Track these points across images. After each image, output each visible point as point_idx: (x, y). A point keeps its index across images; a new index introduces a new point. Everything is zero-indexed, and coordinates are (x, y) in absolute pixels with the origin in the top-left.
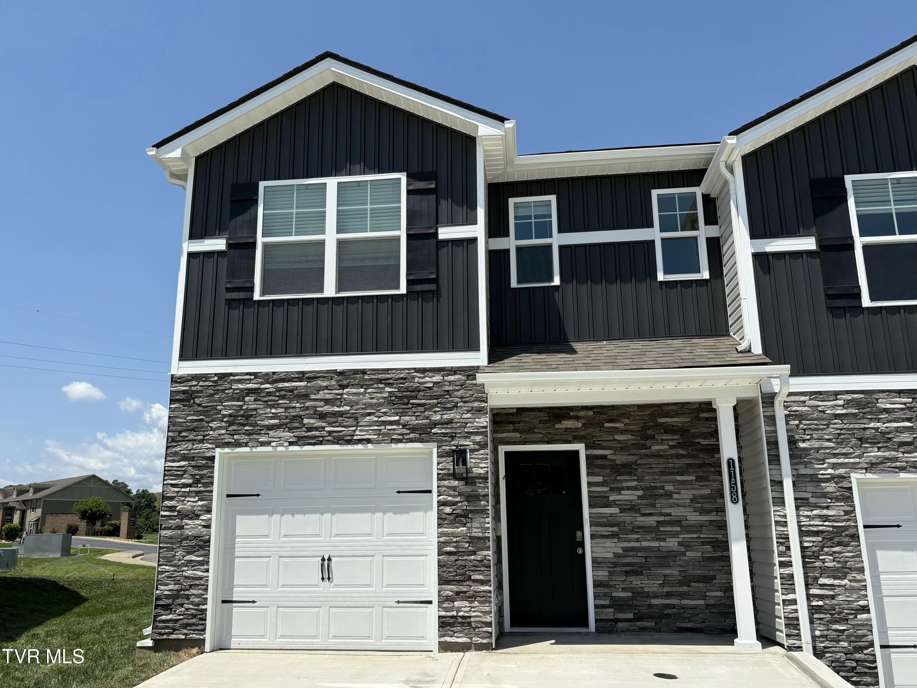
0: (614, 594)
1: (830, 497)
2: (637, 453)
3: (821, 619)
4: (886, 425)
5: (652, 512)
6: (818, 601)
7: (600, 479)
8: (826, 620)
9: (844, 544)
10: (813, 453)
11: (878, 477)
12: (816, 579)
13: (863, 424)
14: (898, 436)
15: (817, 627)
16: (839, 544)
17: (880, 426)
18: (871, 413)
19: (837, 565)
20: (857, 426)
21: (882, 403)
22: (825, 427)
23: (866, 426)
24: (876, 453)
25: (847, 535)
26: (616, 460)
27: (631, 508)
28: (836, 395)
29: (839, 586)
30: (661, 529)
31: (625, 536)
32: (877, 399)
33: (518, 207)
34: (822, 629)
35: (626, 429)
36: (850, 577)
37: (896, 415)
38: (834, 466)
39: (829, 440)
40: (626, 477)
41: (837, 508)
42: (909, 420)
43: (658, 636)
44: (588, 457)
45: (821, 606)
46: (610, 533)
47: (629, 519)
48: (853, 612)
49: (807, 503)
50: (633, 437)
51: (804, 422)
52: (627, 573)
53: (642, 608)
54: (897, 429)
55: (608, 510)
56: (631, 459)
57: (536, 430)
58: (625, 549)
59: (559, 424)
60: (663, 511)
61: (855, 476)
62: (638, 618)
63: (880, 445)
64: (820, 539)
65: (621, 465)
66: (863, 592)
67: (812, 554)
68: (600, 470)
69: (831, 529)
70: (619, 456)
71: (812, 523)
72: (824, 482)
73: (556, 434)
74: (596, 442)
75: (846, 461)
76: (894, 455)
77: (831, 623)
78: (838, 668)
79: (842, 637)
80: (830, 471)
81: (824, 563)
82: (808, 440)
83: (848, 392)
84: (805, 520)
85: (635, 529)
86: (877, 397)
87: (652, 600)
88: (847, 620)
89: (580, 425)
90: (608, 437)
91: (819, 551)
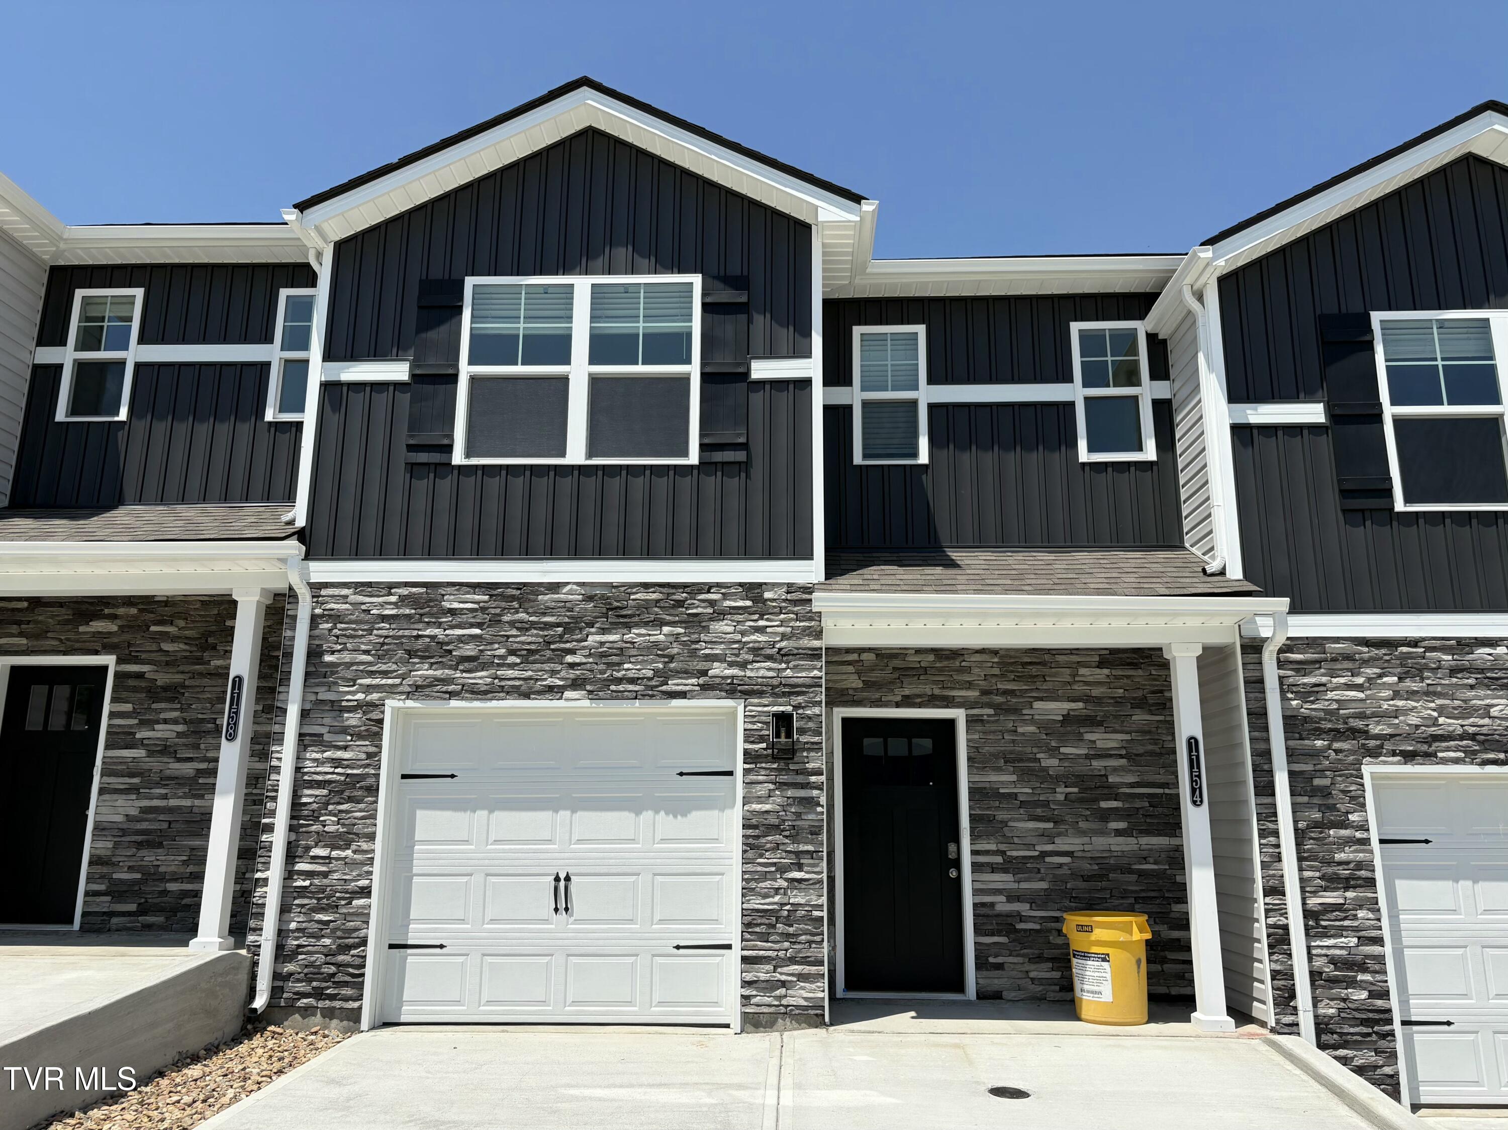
0: (115, 876)
1: (352, 732)
2: (187, 670)
3: (303, 906)
4: (447, 632)
5: (191, 756)
6: (304, 880)
7: (128, 707)
8: (308, 907)
9: (357, 800)
10: (343, 673)
11: (421, 705)
12: (308, 848)
13: (416, 629)
14: (460, 648)
15: (295, 917)
16: (350, 800)
17: (438, 633)
18: (430, 614)
19: (341, 830)
20: (407, 633)
21: (448, 601)
22: (365, 633)
23: (420, 633)
24: (425, 672)
25: (361, 788)
26: (156, 680)
27: (164, 750)
28: (391, 588)
29: (337, 859)
30: (200, 781)
31: (147, 791)
32: (443, 595)
33: (88, 304)
34: (302, 920)
35: (180, 635)
36: (353, 847)
37: (463, 618)
38: (369, 689)
39: (367, 652)
40: (163, 705)
41: (358, 749)
42: (479, 625)
43: (165, 936)
44: (117, 675)
45: (305, 887)
46: (127, 787)
47: (159, 766)
48: (348, 895)
49: (320, 741)
50: (187, 647)
51: (339, 626)
52: (140, 845)
53: (150, 896)
54: (461, 639)
55: (129, 752)
56: (178, 678)
57: (49, 635)
58: (144, 810)
59: (84, 627)
60: (208, 755)
61: (391, 704)
62: (143, 911)
63: (432, 661)
64: (325, 792)
65: (162, 687)
66: (366, 868)
67: (311, 813)
68: (130, 694)
69: (343, 778)
70: (162, 674)
71: (318, 769)
72: (349, 712)
73: (77, 641)
74: (133, 654)
75: (384, 681)
76: (447, 674)
77: (314, 912)
78: (311, 976)
79: (325, 931)
80: (360, 696)
81: (324, 826)
82: (339, 651)
83: (407, 584)
84: (311, 765)
85: (165, 780)
86: (444, 593)
87: (167, 885)
88: (337, 906)
89: (115, 628)
90: (151, 646)
91: (320, 809)
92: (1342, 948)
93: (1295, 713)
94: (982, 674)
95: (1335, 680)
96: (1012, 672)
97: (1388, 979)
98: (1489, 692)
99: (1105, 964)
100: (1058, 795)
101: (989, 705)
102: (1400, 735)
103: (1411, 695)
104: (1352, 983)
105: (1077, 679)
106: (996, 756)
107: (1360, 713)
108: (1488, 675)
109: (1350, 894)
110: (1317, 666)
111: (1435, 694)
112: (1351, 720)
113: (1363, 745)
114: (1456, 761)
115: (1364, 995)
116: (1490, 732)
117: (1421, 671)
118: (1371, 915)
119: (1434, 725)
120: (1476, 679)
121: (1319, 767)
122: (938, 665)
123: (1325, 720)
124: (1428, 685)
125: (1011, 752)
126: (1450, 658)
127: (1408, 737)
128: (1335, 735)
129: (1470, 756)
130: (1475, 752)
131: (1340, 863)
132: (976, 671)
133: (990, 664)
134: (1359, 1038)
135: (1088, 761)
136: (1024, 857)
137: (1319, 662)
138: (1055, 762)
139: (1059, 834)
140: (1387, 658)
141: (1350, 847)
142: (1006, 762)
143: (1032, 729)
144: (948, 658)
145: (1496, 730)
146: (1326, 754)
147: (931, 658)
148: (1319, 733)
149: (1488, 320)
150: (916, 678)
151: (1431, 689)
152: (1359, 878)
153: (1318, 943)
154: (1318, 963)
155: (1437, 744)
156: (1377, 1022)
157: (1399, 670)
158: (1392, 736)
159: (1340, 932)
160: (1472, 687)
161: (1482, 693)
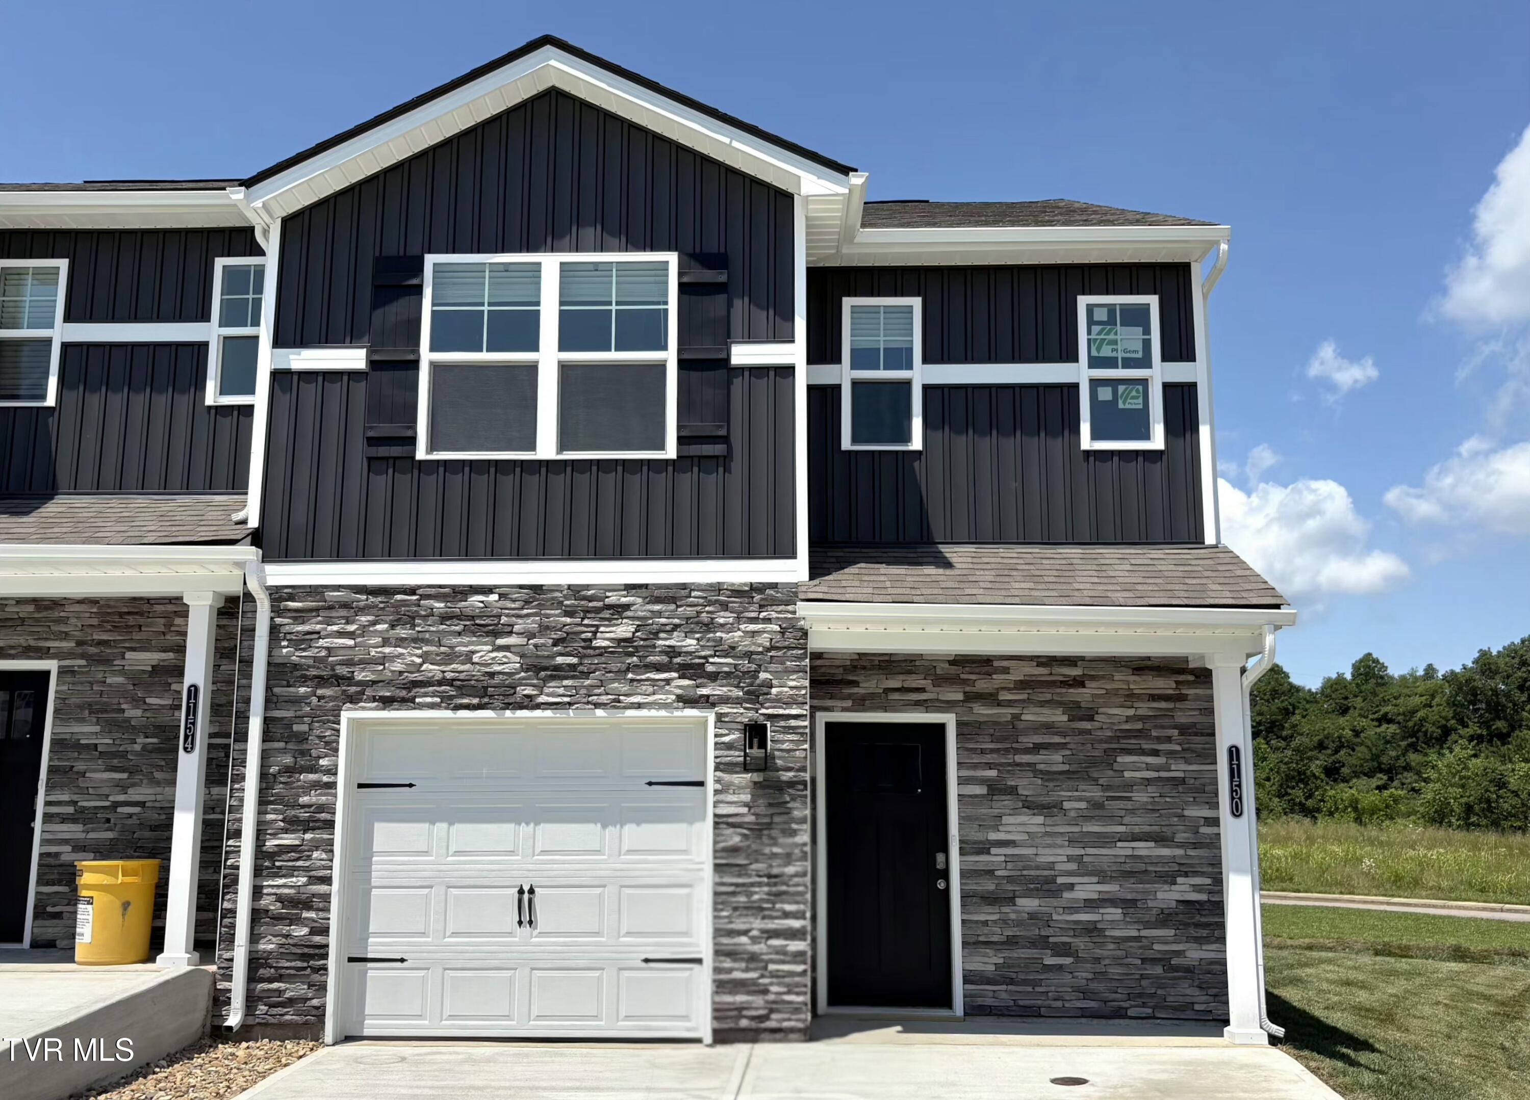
92: (292, 887)
93: (286, 661)
94: (79, 624)
95: (329, 628)
96: (108, 622)
97: (331, 916)
98: (474, 639)
99: (89, 907)
100: (135, 746)
101: (83, 656)
102: (383, 681)
103: (400, 642)
104: (295, 920)
105: (172, 629)
106: (81, 707)
107: (348, 660)
108: (478, 622)
109: (308, 836)
110: (314, 614)
111: (423, 640)
112: (338, 667)
113: (345, 691)
114: (432, 706)
115: (305, 931)
116: (467, 678)
117: (413, 618)
118: (324, 856)
119: (419, 671)
120: (465, 626)
121: (299, 713)
122: (36, 615)
123: (314, 667)
124: (419, 632)
125: (97, 703)
126: (442, 605)
127: (389, 683)
128: (319, 682)
129: (447, 702)
130: (451, 698)
131: (303, 807)
132: (73, 621)
133: (88, 615)
134: (292, 972)
135: (171, 711)
136: (96, 807)
137: (317, 610)
138: (138, 713)
139: (133, 785)
140: (382, 605)
141: (316, 790)
142: (90, 713)
143: (120, 680)
144: (47, 608)
145: (474, 676)
146: (308, 701)
147: (31, 608)
148: (304, 680)
149: (539, 264)
150: (13, 629)
151: (420, 636)
152: (318, 820)
153: (271, 883)
154: (264, 902)
155: (418, 690)
156: (312, 957)
157: (391, 618)
158: (374, 682)
159: (292, 872)
160: (459, 634)
161: (466, 639)
